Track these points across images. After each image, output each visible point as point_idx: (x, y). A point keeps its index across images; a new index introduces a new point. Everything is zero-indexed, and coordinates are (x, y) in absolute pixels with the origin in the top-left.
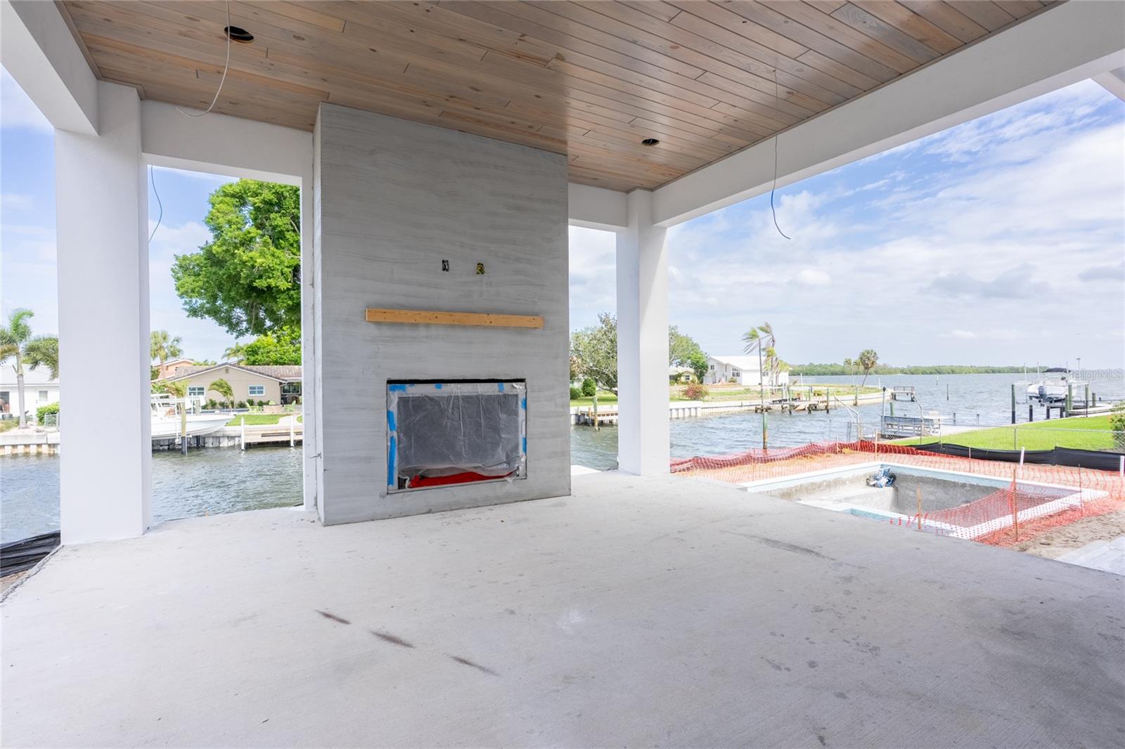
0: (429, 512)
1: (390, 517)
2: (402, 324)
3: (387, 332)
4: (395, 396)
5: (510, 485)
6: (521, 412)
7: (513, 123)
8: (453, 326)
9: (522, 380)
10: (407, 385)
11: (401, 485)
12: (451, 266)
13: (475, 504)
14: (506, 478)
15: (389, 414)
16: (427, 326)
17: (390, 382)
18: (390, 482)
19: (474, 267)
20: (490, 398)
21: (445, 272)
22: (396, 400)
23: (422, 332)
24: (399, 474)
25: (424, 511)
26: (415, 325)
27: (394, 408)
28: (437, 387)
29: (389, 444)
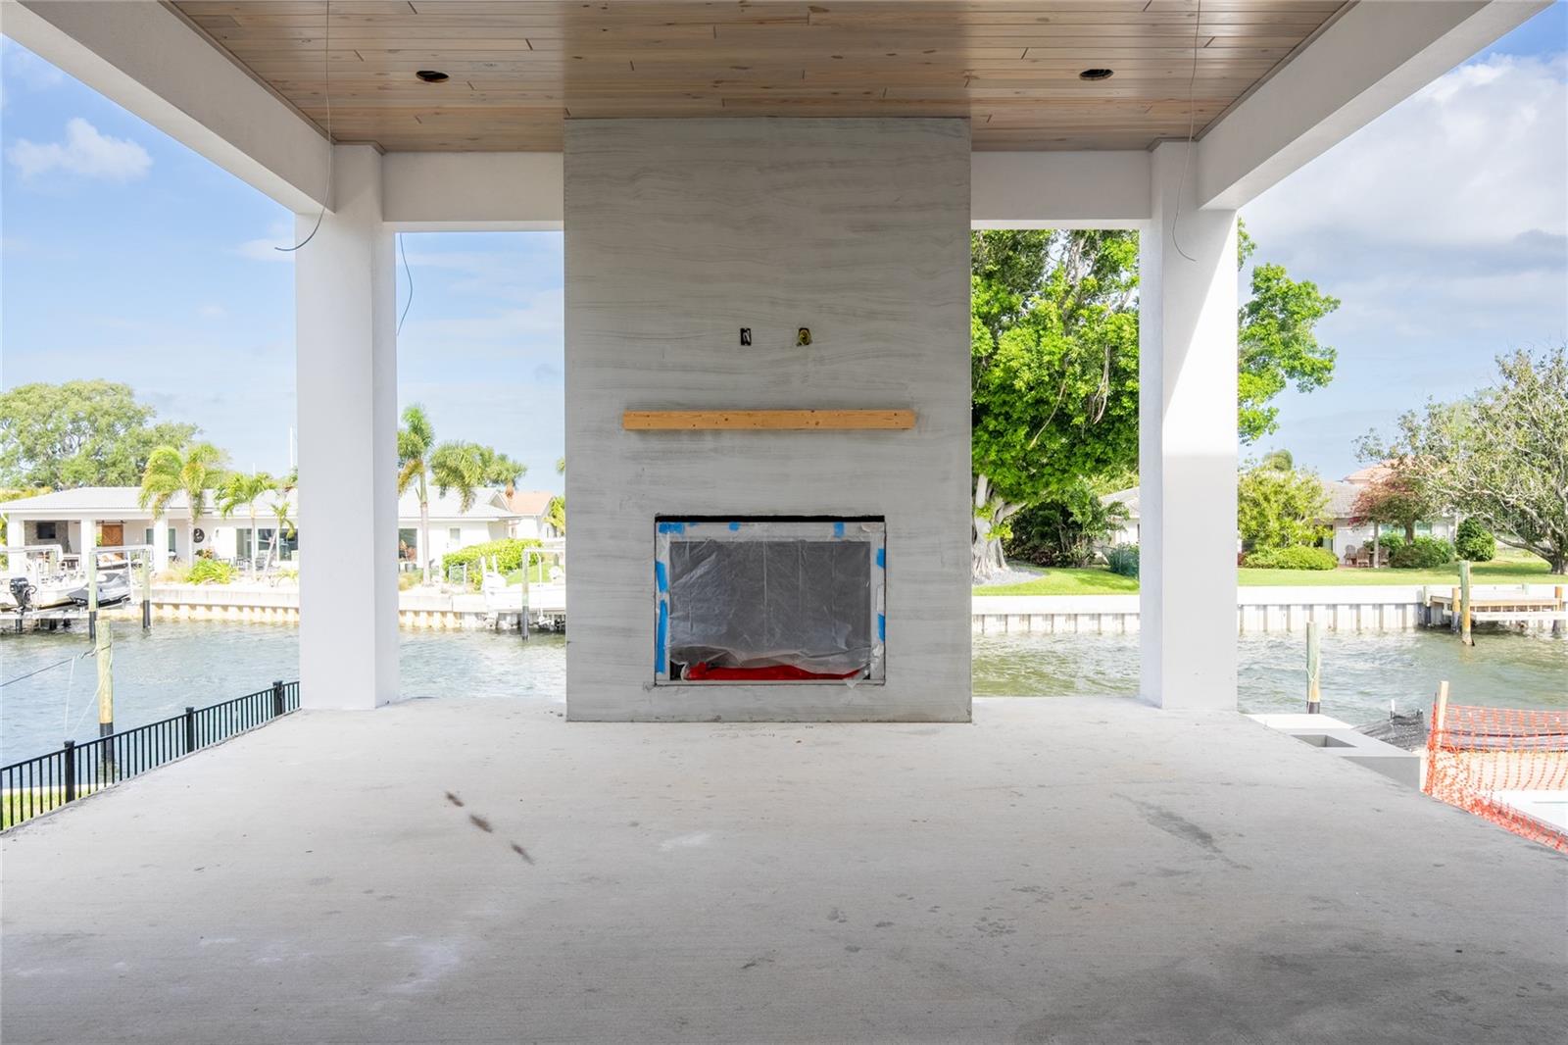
0: (717, 720)
1: (658, 720)
2: (676, 432)
3: (656, 444)
4: (666, 540)
5: (852, 692)
6: (876, 571)
7: (835, 93)
8: (757, 432)
9: (881, 519)
10: (686, 524)
11: (675, 674)
12: (755, 337)
13: (792, 717)
14: (846, 681)
15: (658, 566)
16: (717, 433)
17: (659, 519)
18: (658, 668)
19: (795, 335)
20: (818, 547)
21: (746, 347)
22: (667, 546)
23: (709, 442)
24: (672, 656)
25: (710, 718)
26: (696, 433)
27: (664, 558)
28: (731, 528)
29: (658, 611)
